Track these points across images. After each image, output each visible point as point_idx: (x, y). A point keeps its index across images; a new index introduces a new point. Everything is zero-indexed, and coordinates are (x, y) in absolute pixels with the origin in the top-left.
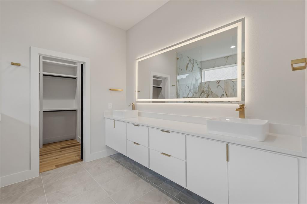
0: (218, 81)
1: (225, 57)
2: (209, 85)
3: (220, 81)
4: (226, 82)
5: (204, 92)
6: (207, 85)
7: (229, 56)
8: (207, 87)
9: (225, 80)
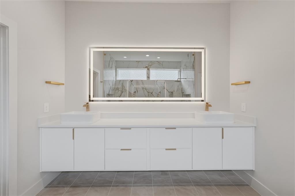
0: (131, 80)
1: (137, 61)
2: (123, 83)
3: (132, 80)
4: (138, 82)
5: (118, 90)
6: (121, 83)
7: (139, 61)
8: (121, 84)
9: (136, 80)
